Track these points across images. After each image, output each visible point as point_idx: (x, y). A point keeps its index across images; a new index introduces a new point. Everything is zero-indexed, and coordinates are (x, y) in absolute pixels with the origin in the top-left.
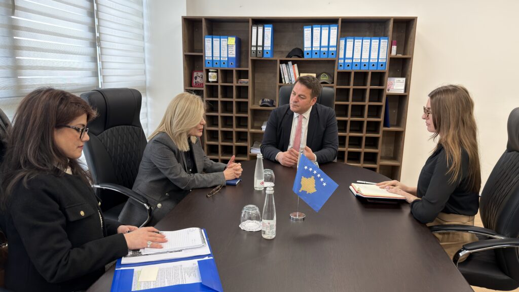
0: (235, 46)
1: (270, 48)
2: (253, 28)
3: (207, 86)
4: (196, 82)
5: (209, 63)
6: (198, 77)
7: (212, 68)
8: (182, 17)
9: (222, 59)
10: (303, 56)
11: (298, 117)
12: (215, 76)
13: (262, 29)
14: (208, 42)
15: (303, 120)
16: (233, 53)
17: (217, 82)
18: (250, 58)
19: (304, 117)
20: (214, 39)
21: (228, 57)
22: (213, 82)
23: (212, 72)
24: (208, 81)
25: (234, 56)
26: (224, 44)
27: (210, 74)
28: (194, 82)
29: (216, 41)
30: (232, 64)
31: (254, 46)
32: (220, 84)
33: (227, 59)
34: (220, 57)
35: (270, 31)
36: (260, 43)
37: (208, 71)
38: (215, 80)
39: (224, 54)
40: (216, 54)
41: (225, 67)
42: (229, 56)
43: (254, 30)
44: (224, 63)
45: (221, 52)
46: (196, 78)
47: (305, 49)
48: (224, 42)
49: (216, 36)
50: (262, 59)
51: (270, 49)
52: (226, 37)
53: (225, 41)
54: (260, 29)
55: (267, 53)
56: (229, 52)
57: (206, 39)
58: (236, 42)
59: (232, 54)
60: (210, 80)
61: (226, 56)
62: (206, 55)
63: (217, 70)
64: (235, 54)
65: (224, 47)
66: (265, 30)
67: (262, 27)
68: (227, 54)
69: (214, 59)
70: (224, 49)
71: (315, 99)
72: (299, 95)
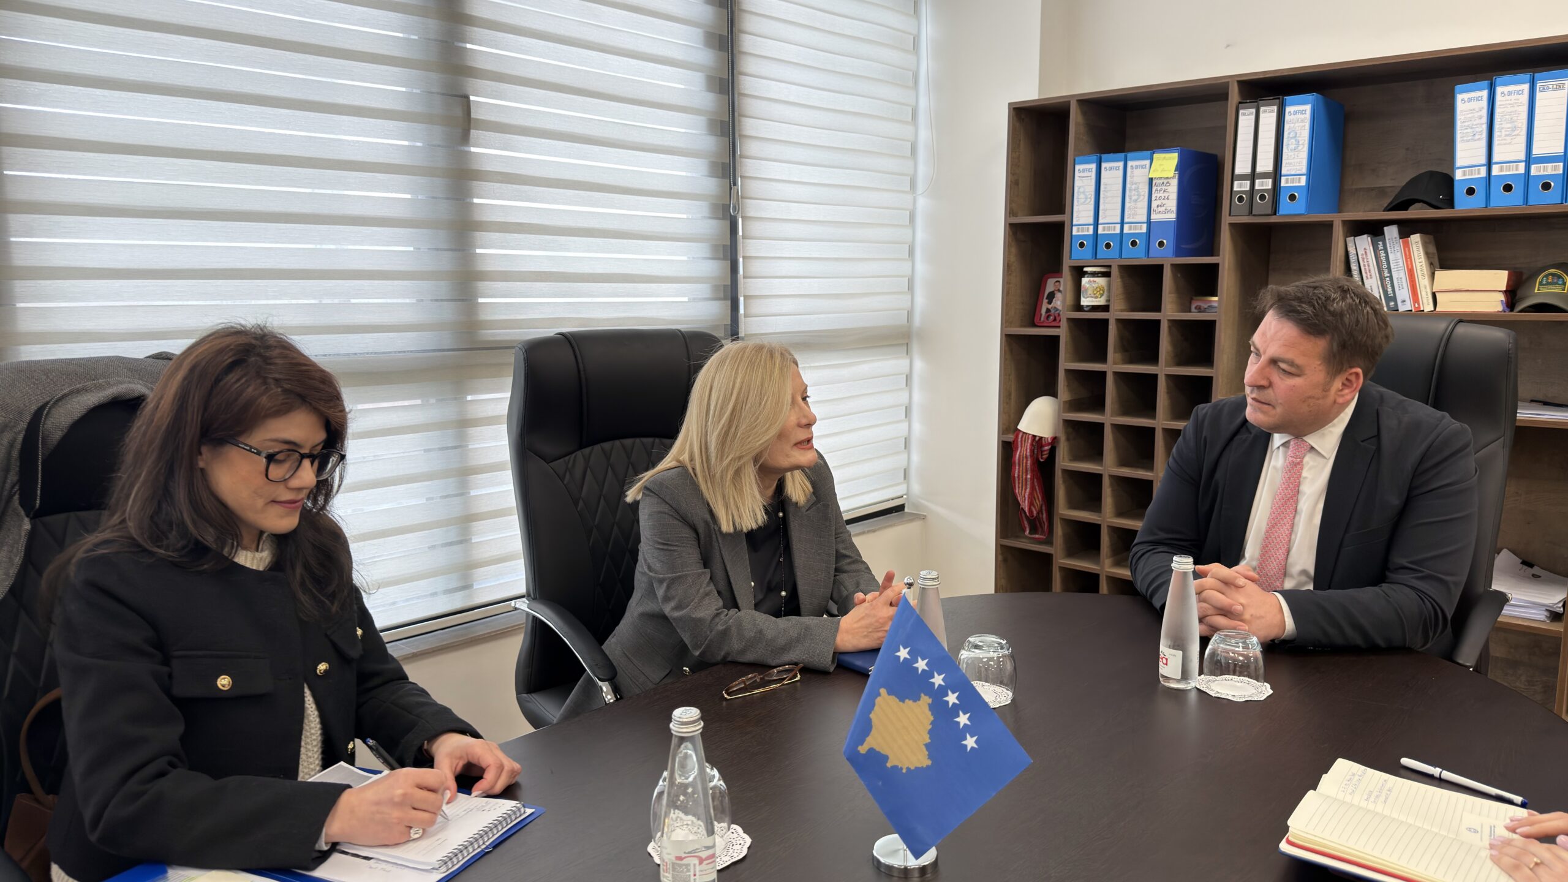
0: (1175, 182)
1: (1304, 179)
2: (1241, 112)
3: (1072, 321)
4: (1048, 310)
5: (1082, 245)
6: (1058, 296)
7: (1095, 262)
8: (1010, 104)
9: (1126, 230)
10: (1450, 203)
11: (1285, 445)
12: (1101, 289)
13: (1274, 115)
14: (1083, 176)
15: (1309, 460)
16: (1167, 208)
17: (1105, 308)
18: (1227, 220)
19: (1312, 448)
20: (1104, 165)
21: (1149, 222)
22: (1095, 308)
23: (1094, 274)
24: (1078, 307)
25: (1172, 216)
26: (1136, 180)
27: (1085, 281)
28: (1044, 311)
29: (1112, 170)
30: (1161, 244)
31: (1243, 177)
32: (1119, 312)
33: (1144, 229)
34: (1122, 223)
35: (1308, 116)
36: (1265, 164)
37: (1079, 272)
38: (1101, 301)
39: (1137, 214)
40: (1110, 213)
41: (1137, 256)
42: (1155, 217)
43: (1246, 119)
44: (1134, 243)
45: (1127, 205)
46: (1051, 297)
47: (1459, 175)
48: (1137, 172)
49: (1111, 155)
50: (1273, 219)
51: (1303, 181)
52: (1148, 153)
53: (1143, 167)
54: (1268, 115)
55: (1292, 197)
56: (1154, 204)
57: (1077, 167)
58: (1181, 168)
59: (1167, 211)
60: (1085, 302)
61: (1145, 219)
62: (1075, 222)
63: (1110, 266)
64: (1174, 209)
65: (1137, 189)
66: (1287, 117)
67: (1275, 108)
68: (1145, 211)
69: (1100, 232)
70: (1139, 195)
71: (1353, 378)
72: (1274, 362)
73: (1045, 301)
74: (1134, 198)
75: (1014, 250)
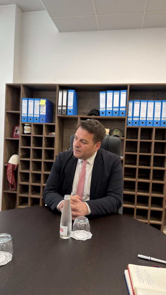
0: (45, 106)
1: (72, 108)
2: (59, 92)
3: (22, 136)
4: (16, 134)
5: (24, 119)
6: (18, 131)
7: (27, 123)
8: (6, 84)
9: (35, 116)
10: (99, 115)
11: (82, 162)
12: (29, 129)
14: (24, 103)
15: (87, 165)
16: (44, 112)
17: (30, 134)
18: (57, 115)
19: (88, 162)
20: (29, 101)
21: (40, 115)
22: (27, 134)
23: (27, 126)
24: (24, 133)
25: (45, 114)
26: (36, 105)
27: (25, 127)
28: (15, 134)
29: (31, 102)
30: (42, 120)
31: (60, 106)
32: (33, 135)
33: (39, 116)
34: (34, 114)
35: (73, 94)
36: (65, 104)
37: (24, 125)
38: (29, 132)
39: (37, 112)
40: (31, 112)
41: (37, 122)
43: (60, 94)
44: (36, 119)
45: (35, 110)
46: (17, 131)
47: (101, 110)
48: (37, 103)
49: (31, 99)
50: (66, 116)
52: (39, 99)
53: (38, 102)
54: (65, 94)
55: (70, 111)
56: (41, 111)
57: (23, 100)
58: (46, 103)
59: (44, 113)
60: (25, 132)
61: (39, 114)
62: (22, 113)
63: (31, 124)
64: (45, 112)
65: (37, 107)
66: (69, 94)
67: (66, 92)
68: (39, 112)
69: (29, 116)
70: (37, 108)
71: (98, 145)
72: (81, 140)
73: (15, 132)
74: (36, 109)
75: (7, 119)
